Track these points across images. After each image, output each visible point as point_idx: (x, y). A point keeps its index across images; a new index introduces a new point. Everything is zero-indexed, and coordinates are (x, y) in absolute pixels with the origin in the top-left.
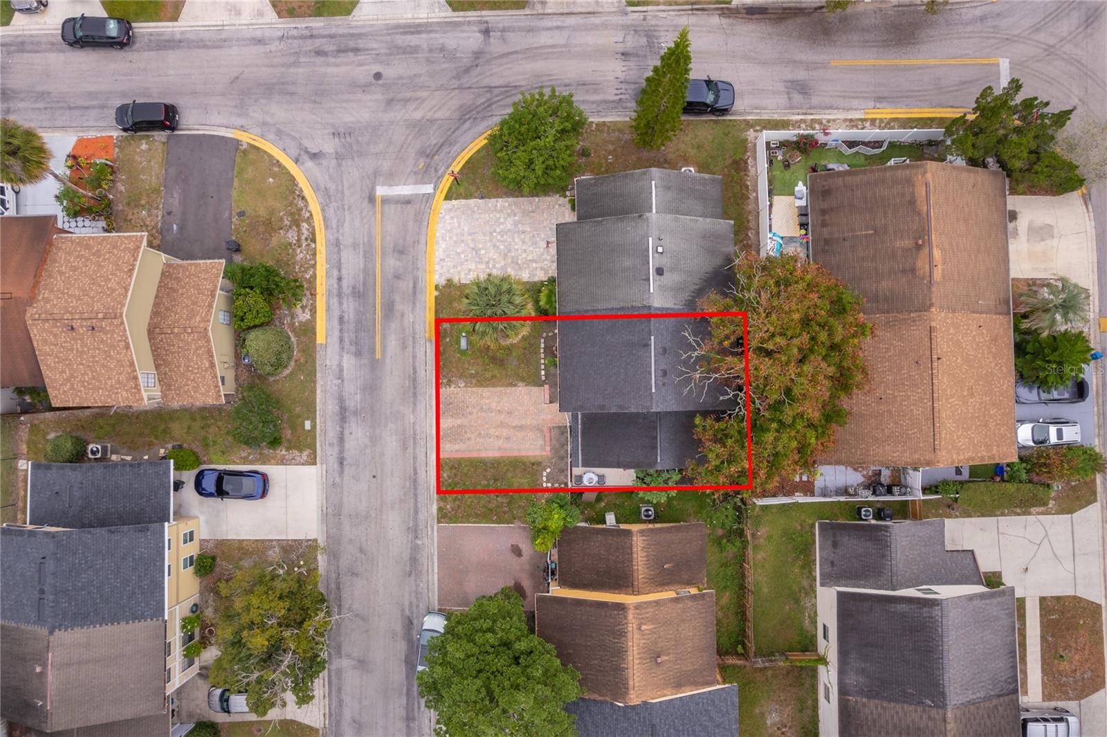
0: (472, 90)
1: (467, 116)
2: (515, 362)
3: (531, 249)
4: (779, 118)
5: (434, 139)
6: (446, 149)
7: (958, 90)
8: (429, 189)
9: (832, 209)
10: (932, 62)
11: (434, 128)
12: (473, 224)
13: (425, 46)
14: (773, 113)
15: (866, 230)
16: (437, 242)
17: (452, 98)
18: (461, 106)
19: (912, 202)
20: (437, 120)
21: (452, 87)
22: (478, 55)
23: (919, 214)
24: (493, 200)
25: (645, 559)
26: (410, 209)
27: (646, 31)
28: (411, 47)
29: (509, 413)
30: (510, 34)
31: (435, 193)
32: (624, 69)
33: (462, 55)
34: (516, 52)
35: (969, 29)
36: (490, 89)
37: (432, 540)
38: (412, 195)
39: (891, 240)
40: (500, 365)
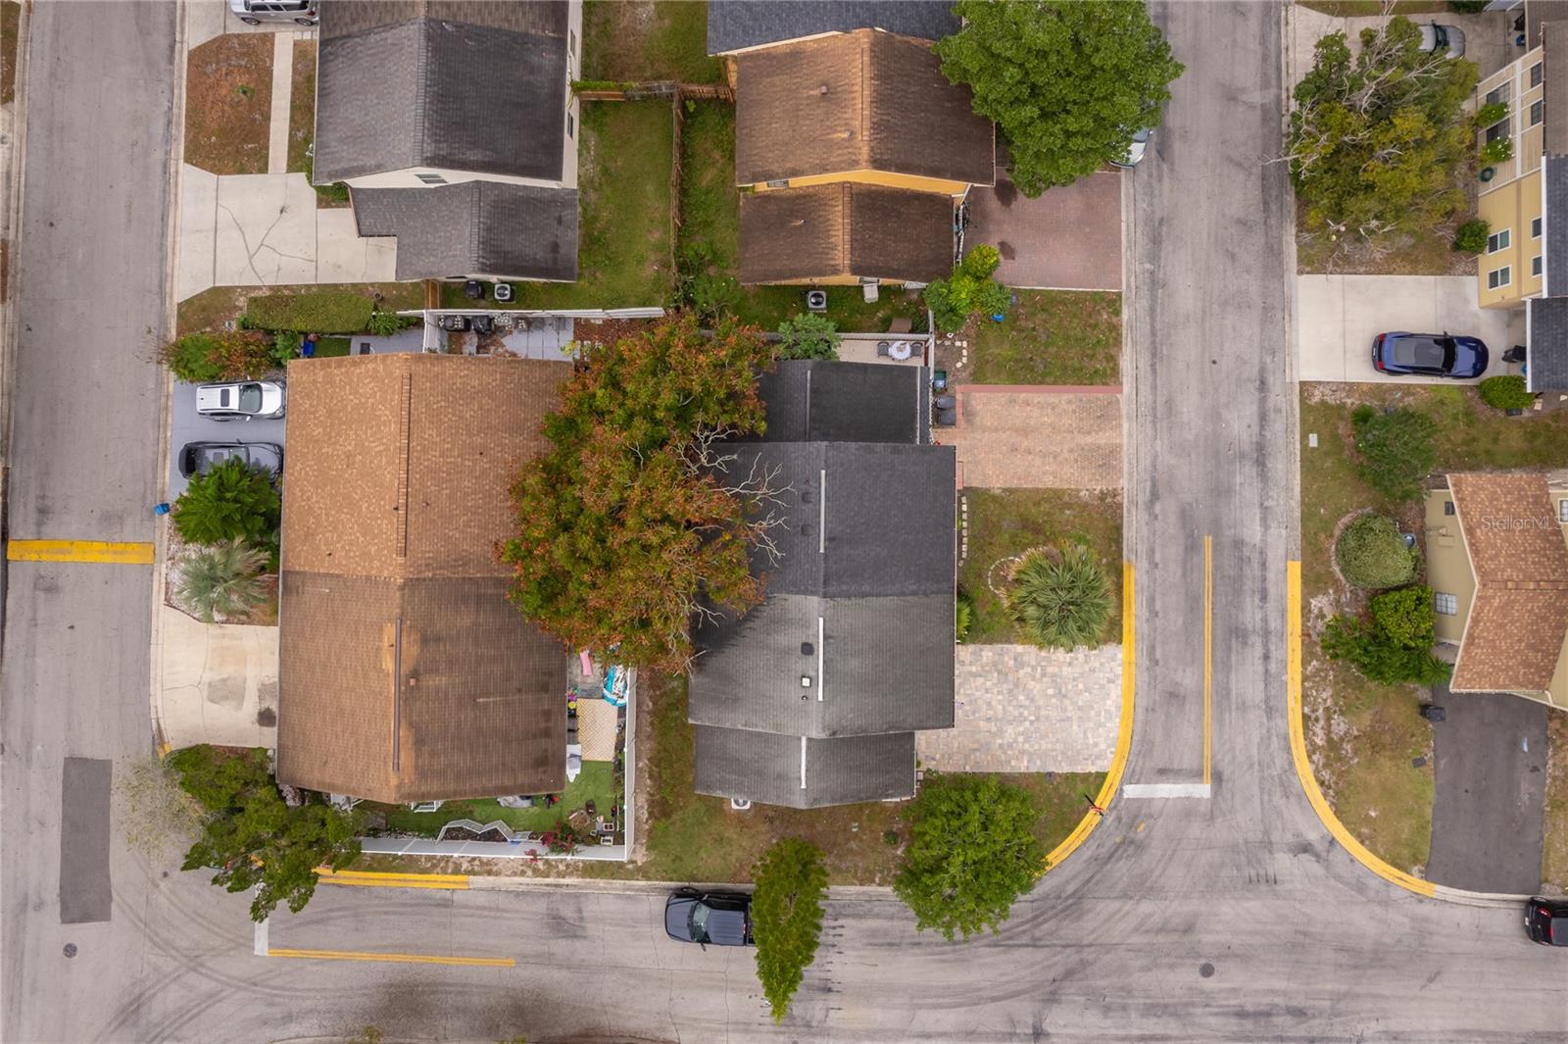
0: (1063, 943)
1: (1070, 901)
2: (1005, 524)
3: (978, 694)
4: (598, 880)
5: (1122, 870)
6: (1104, 851)
7: (331, 910)
8: (1131, 791)
9: (535, 736)
10: (366, 956)
11: (1121, 886)
12: (1064, 735)
13: (1133, 1015)
14: (605, 889)
15: (487, 703)
16: (1118, 708)
17: (1093, 931)
18: (1079, 918)
19: (419, 742)
20: (1116, 898)
21: (1093, 949)
22: (1052, 998)
23: (411, 724)
24: (1033, 770)
25: (832, 233)
26: (1159, 760)
27: (794, 1025)
28: (1155, 1015)
29: (1014, 449)
30: (1002, 1030)
31: (1122, 783)
32: (829, 967)
33: (1077, 998)
34: (994, 999)
35: (308, 1004)
36: (1034, 944)
37: (1128, 270)
38: (1156, 782)
39: (454, 687)
40: (1027, 520)
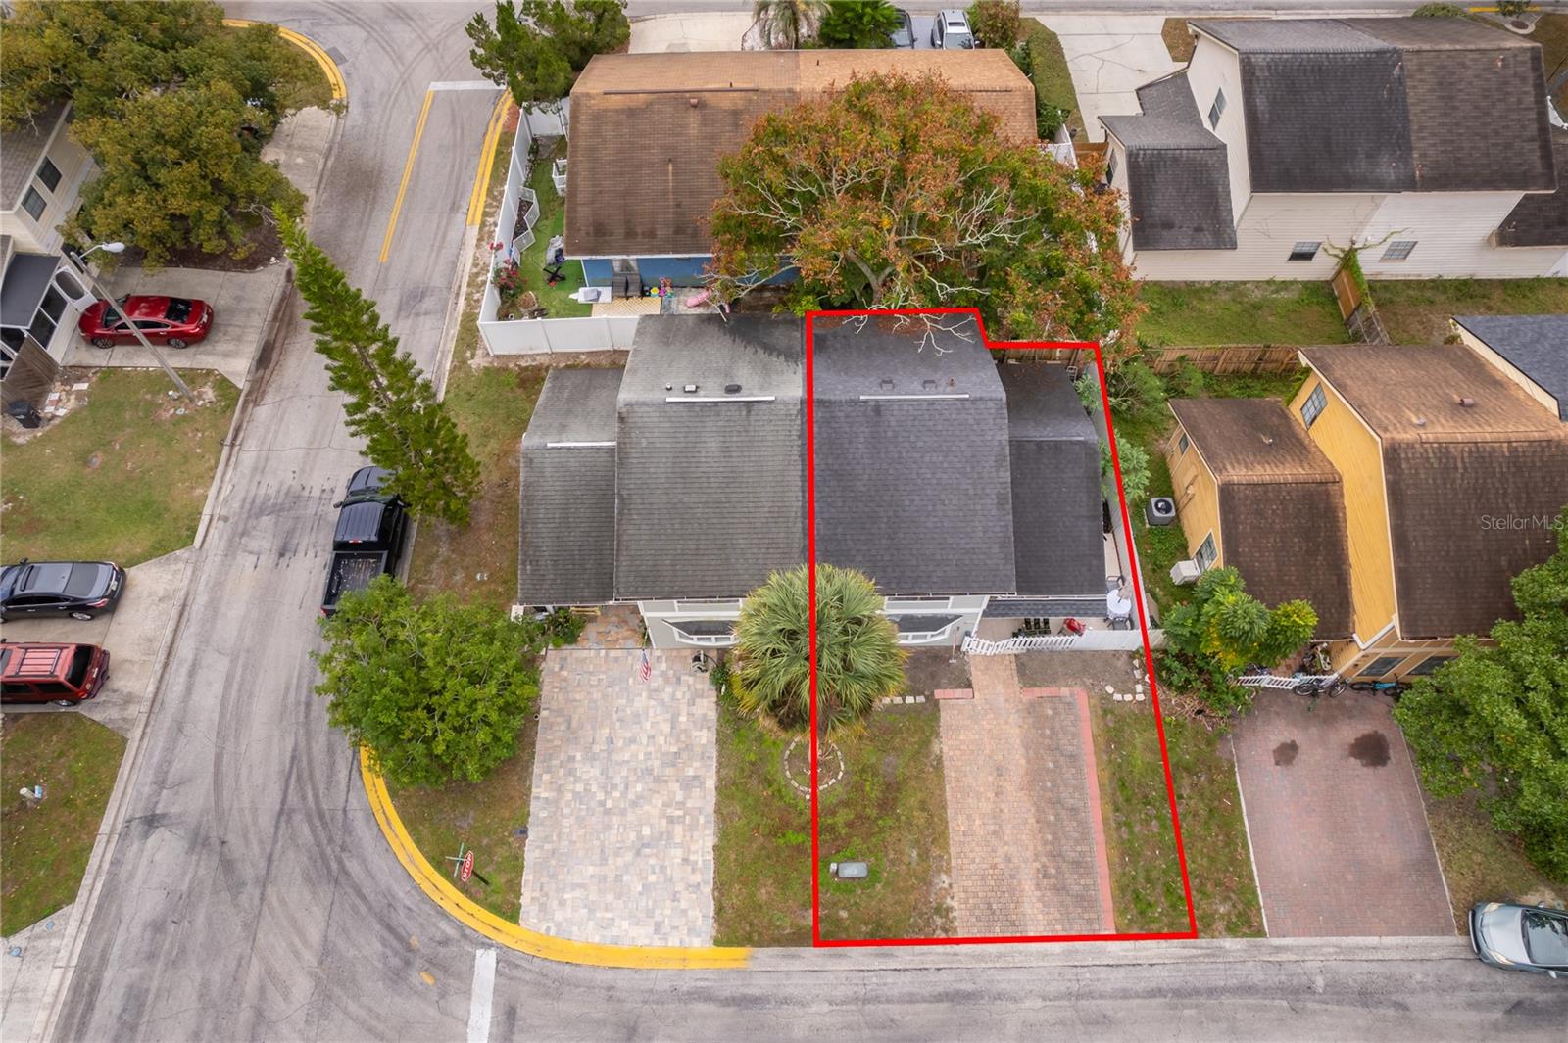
0: (276, 857)
1: (334, 866)
2: (891, 758)
3: (648, 725)
5: (368, 947)
6: (400, 918)
8: (486, 962)
9: (628, 222)
11: (342, 944)
12: (581, 854)
13: (135, 971)
15: (667, 174)
16: (615, 941)
17: (283, 902)
18: (308, 880)
19: (631, 112)
20: (326, 937)
21: (256, 901)
22: (198, 841)
23: (649, 104)
24: (534, 806)
26: (531, 1008)
29: (999, 771)
30: (173, 770)
31: (499, 947)
33: (187, 879)
34: (219, 758)
36: (284, 813)
37: (1306, 949)
38: (495, 1004)
40: (898, 790)
